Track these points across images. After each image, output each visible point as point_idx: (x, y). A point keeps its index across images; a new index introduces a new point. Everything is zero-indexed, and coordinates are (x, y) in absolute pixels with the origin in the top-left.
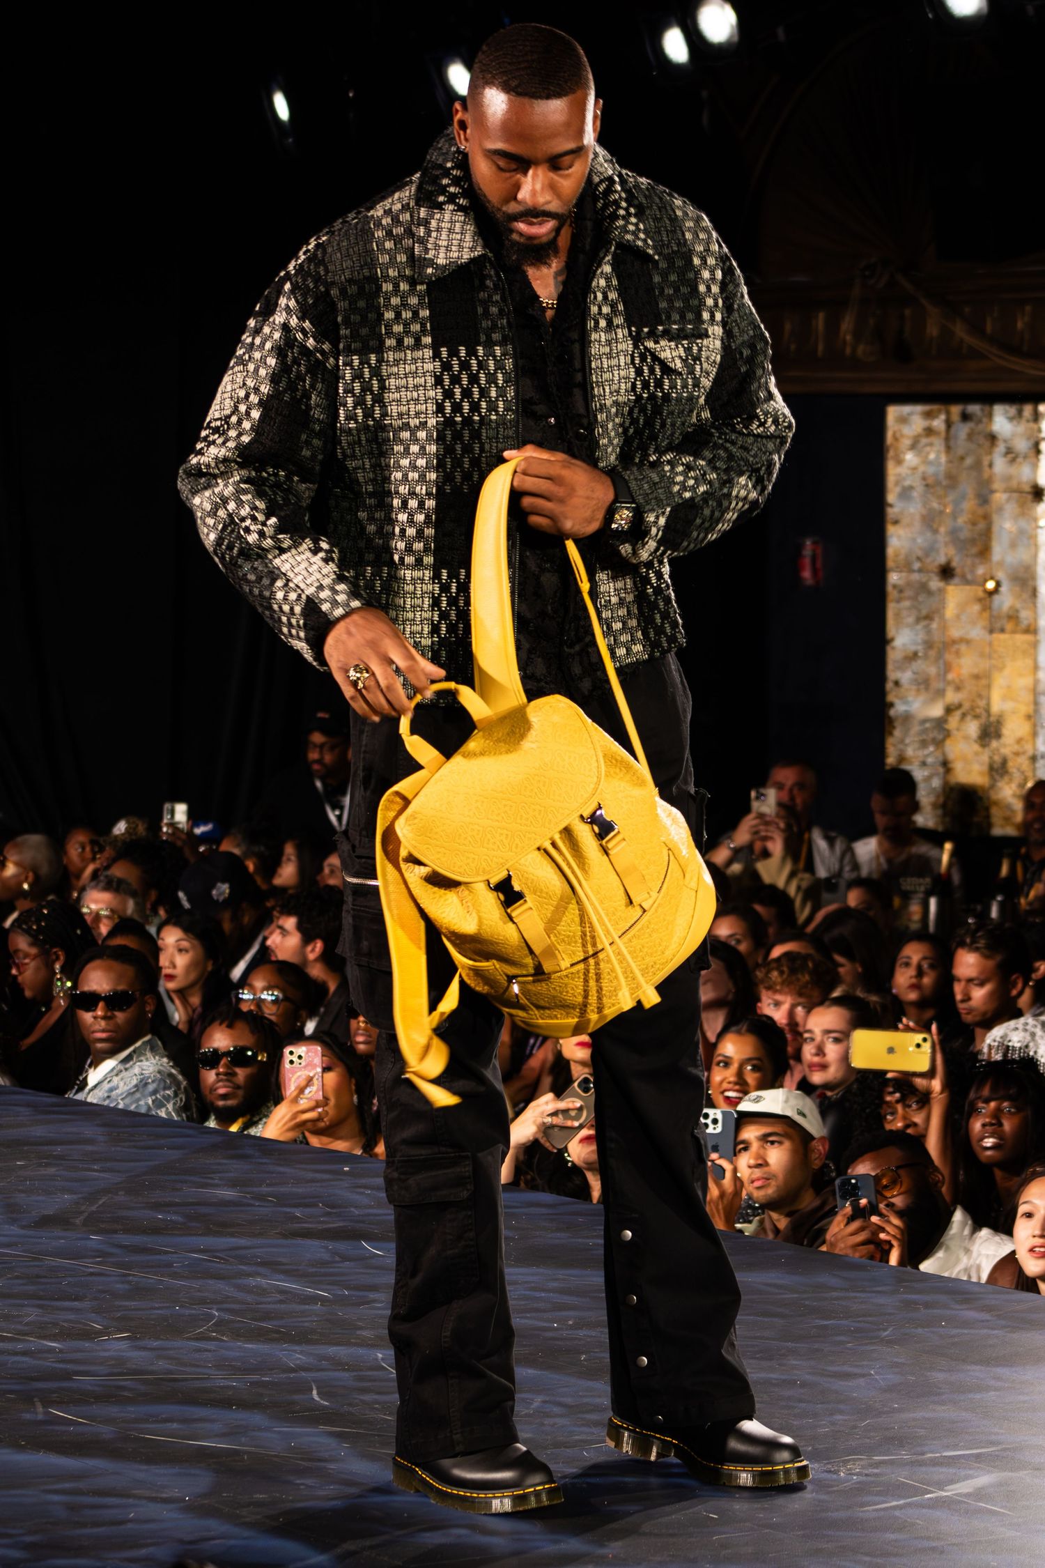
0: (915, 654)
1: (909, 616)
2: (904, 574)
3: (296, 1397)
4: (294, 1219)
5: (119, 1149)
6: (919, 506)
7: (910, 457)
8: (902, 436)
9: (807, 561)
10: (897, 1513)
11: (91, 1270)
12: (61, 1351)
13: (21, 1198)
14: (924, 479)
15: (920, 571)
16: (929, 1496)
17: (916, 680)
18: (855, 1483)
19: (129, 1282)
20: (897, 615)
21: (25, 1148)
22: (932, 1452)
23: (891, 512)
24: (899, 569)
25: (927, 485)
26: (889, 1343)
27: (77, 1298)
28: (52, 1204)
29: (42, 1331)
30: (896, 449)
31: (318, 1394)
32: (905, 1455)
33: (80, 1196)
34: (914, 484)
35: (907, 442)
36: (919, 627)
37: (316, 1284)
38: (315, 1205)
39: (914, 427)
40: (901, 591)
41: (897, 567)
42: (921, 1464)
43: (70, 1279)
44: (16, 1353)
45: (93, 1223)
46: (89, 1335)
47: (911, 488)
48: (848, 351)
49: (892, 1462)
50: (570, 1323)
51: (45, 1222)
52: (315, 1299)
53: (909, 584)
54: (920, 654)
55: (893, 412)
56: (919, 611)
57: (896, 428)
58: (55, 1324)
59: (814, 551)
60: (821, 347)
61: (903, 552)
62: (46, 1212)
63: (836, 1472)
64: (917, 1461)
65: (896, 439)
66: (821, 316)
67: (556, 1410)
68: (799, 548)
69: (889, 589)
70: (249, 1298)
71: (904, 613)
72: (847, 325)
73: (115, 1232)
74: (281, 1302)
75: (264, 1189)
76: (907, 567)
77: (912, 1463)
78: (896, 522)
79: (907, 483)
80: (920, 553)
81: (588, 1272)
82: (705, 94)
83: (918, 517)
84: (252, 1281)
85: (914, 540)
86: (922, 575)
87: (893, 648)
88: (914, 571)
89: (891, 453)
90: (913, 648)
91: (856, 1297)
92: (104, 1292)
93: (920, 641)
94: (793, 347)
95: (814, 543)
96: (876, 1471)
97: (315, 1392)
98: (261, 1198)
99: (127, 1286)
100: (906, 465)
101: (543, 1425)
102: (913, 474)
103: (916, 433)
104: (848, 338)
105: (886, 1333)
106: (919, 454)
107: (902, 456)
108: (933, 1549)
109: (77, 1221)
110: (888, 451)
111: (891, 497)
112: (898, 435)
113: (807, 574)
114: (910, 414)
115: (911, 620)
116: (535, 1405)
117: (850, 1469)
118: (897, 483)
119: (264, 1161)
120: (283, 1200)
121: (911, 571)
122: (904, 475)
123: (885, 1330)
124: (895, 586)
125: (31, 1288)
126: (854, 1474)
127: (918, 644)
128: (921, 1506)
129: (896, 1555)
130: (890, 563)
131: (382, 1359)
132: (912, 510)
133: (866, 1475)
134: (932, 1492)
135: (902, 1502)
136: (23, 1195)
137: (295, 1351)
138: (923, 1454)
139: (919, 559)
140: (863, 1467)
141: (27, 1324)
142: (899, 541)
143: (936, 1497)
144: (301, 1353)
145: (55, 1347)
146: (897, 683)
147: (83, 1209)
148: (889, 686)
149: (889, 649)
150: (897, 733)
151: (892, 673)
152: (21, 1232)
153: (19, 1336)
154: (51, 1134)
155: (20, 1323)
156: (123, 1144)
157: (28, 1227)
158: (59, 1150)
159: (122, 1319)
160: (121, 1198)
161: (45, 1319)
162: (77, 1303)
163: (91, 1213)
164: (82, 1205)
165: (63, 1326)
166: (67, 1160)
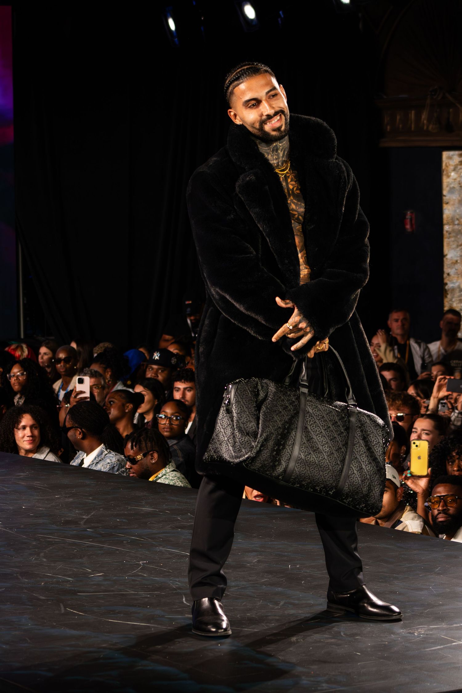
0: (457, 261)
1: (453, 244)
2: (451, 226)
3: (176, 601)
4: (177, 520)
5: (101, 489)
6: (458, 196)
7: (453, 174)
8: (450, 165)
9: (408, 221)
10: (440, 652)
11: (88, 545)
12: (73, 582)
13: (57, 513)
14: (459, 184)
15: (458, 224)
16: (454, 644)
17: (457, 273)
18: (423, 638)
19: (103, 550)
20: (448, 244)
21: (60, 489)
22: (456, 624)
23: (445, 199)
24: (448, 224)
25: (461, 187)
26: (439, 574)
27: (81, 558)
28: (71, 515)
29: (65, 573)
30: (447, 170)
31: (186, 600)
32: (444, 625)
33: (83, 511)
34: (455, 186)
35: (452, 168)
36: (458, 249)
37: (186, 550)
38: (186, 514)
39: (455, 161)
40: (450, 234)
42: (451, 629)
43: (78, 549)
44: (52, 583)
45: (89, 524)
46: (85, 574)
47: (454, 188)
48: (425, 128)
49: (438, 628)
50: (298, 566)
51: (68, 523)
52: (185, 557)
53: (453, 231)
54: (459, 261)
55: (445, 154)
56: (458, 242)
57: (447, 161)
58: (71, 570)
59: (411, 216)
60: (413, 126)
61: (451, 216)
62: (68, 519)
63: (413, 633)
65: (447, 166)
66: (413, 112)
67: (290, 606)
68: (405, 215)
69: (445, 232)
70: (156, 557)
71: (451, 243)
72: (424, 116)
73: (98, 527)
74: (170, 558)
75: (165, 508)
76: (452, 222)
77: (447, 629)
78: (447, 203)
79: (452, 186)
80: (458, 217)
82: (360, 15)
83: (457, 201)
84: (158, 549)
85: (455, 211)
86: (459, 226)
87: (447, 259)
88: (456, 225)
89: (445, 173)
90: (455, 259)
91: (423, 554)
92: (93, 555)
93: (459, 255)
94: (401, 126)
95: (412, 213)
96: (431, 632)
97: (184, 599)
98: (163, 511)
100: (451, 177)
101: (284, 613)
102: (455, 181)
103: (456, 164)
104: (425, 122)
105: (437, 570)
106: (457, 173)
107: (449, 174)
108: (455, 668)
109: (82, 523)
110: (443, 172)
111: (445, 192)
112: (448, 164)
113: (408, 227)
114: (454, 155)
115: (454, 246)
116: (281, 604)
117: (420, 632)
118: (447, 186)
119: (164, 494)
120: (172, 512)
121: (455, 225)
122: (450, 182)
123: (437, 568)
124: (447, 232)
125: (60, 553)
126: (421, 634)
127: (458, 257)
128: (450, 648)
129: (439, 671)
130: (445, 221)
132: (454, 198)
133: (427, 634)
134: (455, 642)
135: (442, 647)
137: (176, 581)
138: (453, 625)
139: (457, 219)
140: (425, 631)
141: (58, 570)
142: (448, 211)
143: (458, 644)
144: (179, 581)
145: (70, 580)
146: (448, 274)
147: (84, 517)
148: (445, 275)
149: (445, 259)
150: (449, 296)
151: (446, 270)
152: (57, 528)
153: (55, 575)
154: (71, 483)
155: (55, 569)
156: (103, 487)
157: (60, 525)
158: (74, 490)
159: (100, 567)
160: (101, 512)
161: (66, 567)
162: (80, 560)
163: (88, 519)
164: (84, 515)
165: (74, 570)
166: (78, 495)
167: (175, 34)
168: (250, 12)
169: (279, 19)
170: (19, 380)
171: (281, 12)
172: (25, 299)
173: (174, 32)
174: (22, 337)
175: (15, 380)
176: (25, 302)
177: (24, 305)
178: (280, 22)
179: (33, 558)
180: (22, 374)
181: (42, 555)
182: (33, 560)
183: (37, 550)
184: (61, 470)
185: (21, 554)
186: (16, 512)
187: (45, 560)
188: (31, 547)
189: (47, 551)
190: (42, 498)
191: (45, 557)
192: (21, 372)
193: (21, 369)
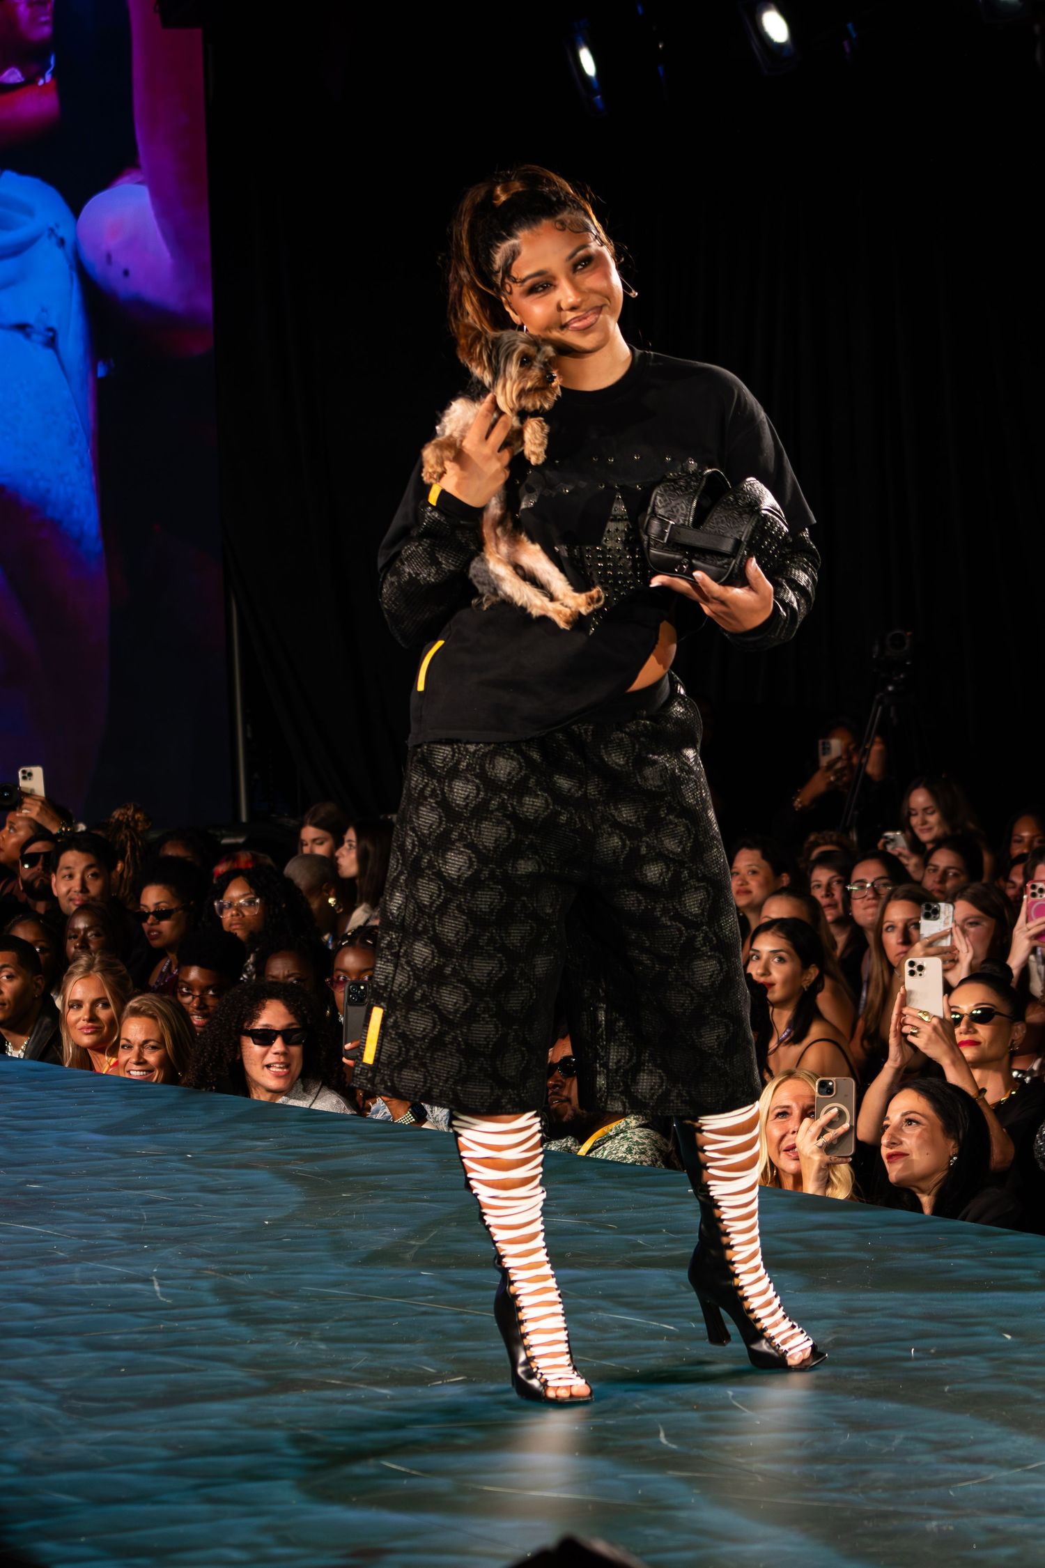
3: (642, 1441)
4: (636, 1247)
5: (449, 1176)
11: (424, 1309)
12: (393, 1398)
13: (348, 1233)
19: (463, 1321)
21: (351, 1179)
27: (409, 1341)
28: (381, 1239)
29: (375, 1377)
31: (666, 1436)
33: (409, 1229)
37: (660, 1317)
38: (658, 1232)
43: (400, 1319)
44: (345, 1402)
45: (424, 1259)
46: (422, 1380)
50: (932, 1351)
51: (376, 1258)
52: (659, 1334)
58: (385, 1369)
62: (374, 1248)
67: (920, 1447)
70: (590, 1334)
73: (447, 1266)
74: (625, 1337)
75: (605, 1215)
81: (950, 1295)
84: (592, 1316)
92: (438, 1332)
97: (662, 1435)
98: (601, 1225)
99: (460, 1325)
101: (905, 1463)
109: (408, 1256)
116: (897, 1442)
119: (603, 1184)
120: (623, 1228)
125: (358, 1331)
131: (733, 1397)
136: (350, 1230)
137: (640, 1391)
141: (355, 1370)
145: (385, 1395)
147: (413, 1243)
152: (348, 1270)
153: (348, 1383)
154: (377, 1163)
155: (349, 1369)
156: (454, 1171)
157: (355, 1264)
158: (386, 1179)
159: (456, 1361)
160: (453, 1230)
161: (376, 1364)
162: (407, 1345)
163: (421, 1247)
164: (412, 1238)
165: (395, 1371)
166: (395, 1190)
167: (596, 85)
168: (775, 26)
169: (846, 43)
170: (244, 916)
171: (850, 26)
172: (249, 727)
173: (594, 79)
174: (244, 818)
175: (232, 916)
176: (249, 735)
177: (247, 742)
178: (848, 50)
179: (294, 1344)
180: (251, 902)
181: (316, 1334)
182: (296, 1348)
183: (303, 1325)
184: (353, 1133)
185: (267, 1334)
186: (247, 1236)
187: (322, 1346)
188: (288, 1317)
189: (327, 1326)
190: (309, 1199)
191: (324, 1339)
192: (247, 897)
193: (247, 892)
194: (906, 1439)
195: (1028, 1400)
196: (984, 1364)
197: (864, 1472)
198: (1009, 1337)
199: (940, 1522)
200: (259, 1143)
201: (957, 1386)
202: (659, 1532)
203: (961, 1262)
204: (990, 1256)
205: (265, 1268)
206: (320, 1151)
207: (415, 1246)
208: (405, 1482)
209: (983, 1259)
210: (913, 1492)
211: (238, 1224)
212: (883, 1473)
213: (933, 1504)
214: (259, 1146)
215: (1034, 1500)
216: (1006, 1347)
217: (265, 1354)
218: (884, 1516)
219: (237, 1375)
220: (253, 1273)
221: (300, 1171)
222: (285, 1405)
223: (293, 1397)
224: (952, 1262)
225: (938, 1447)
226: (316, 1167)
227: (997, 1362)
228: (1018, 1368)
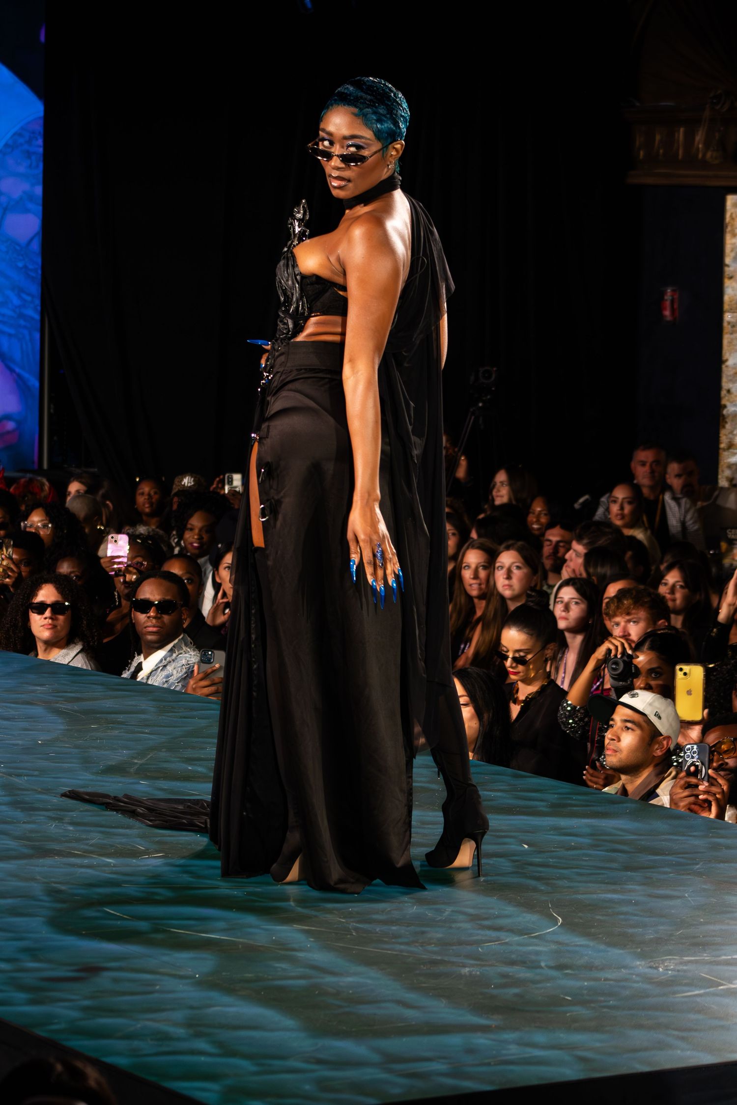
2: (735, 314)
3: (279, 904)
5: (163, 718)
9: (668, 304)
10: (698, 999)
12: (114, 866)
13: (93, 753)
16: (722, 987)
18: (672, 976)
20: (730, 343)
21: (98, 715)
22: (725, 955)
23: (728, 271)
24: (731, 310)
26: (699, 874)
27: (129, 827)
28: (115, 757)
29: (103, 851)
30: (732, 226)
31: (295, 901)
32: (706, 957)
33: (134, 751)
40: (733, 326)
41: (731, 309)
42: (717, 963)
44: (82, 866)
45: (143, 773)
46: (135, 854)
48: (700, 156)
49: (696, 962)
51: (111, 770)
55: (731, 199)
57: (733, 210)
58: (112, 846)
59: (672, 296)
60: (681, 152)
61: (735, 299)
62: (110, 763)
63: (657, 968)
64: (714, 961)
65: (732, 219)
66: (682, 130)
67: (461, 917)
68: (662, 294)
69: (725, 324)
71: (735, 342)
72: (700, 137)
73: (157, 778)
77: (711, 963)
78: (731, 278)
87: (727, 366)
89: (729, 229)
91: (678, 840)
94: (661, 151)
95: (673, 291)
96: (685, 968)
101: (451, 928)
104: (700, 146)
105: (697, 867)
108: (722, 1027)
109: (132, 770)
110: (727, 227)
111: (728, 260)
112: (734, 216)
113: (667, 313)
116: (447, 913)
117: (667, 966)
118: (732, 251)
123: (697, 864)
124: (729, 323)
125: (96, 819)
126: (670, 970)
128: (715, 994)
129: (696, 1030)
130: (726, 307)
133: (678, 971)
134: (722, 985)
135: (702, 991)
136: (95, 750)
138: (719, 956)
140: (676, 965)
141: (91, 845)
142: (732, 291)
143: (727, 989)
145: (111, 863)
146: (729, 391)
147: (136, 761)
148: (723, 393)
149: (723, 366)
150: (728, 426)
151: (726, 384)
152: (92, 777)
153: (86, 854)
154: (117, 706)
155: (87, 844)
156: (167, 714)
157: (97, 773)
158: (121, 718)
159: (159, 843)
160: (163, 754)
161: (105, 842)
162: (128, 830)
163: (141, 765)
164: (135, 758)
165: (117, 847)
166: (127, 725)
172: (52, 406)
174: (46, 467)
176: (52, 411)
177: (51, 415)
179: (52, 825)
180: (45, 526)
181: (67, 820)
182: (53, 828)
183: (59, 813)
184: (102, 684)
185: (34, 818)
186: (27, 750)
187: (71, 828)
188: (49, 807)
189: (74, 814)
190: (70, 728)
191: (72, 823)
192: (43, 522)
193: (44, 518)
194: (452, 911)
195: (535, 890)
196: (508, 864)
197: (423, 933)
198: (526, 846)
199: (471, 969)
200: (39, 688)
201: (489, 878)
202: (284, 965)
203: (499, 794)
204: (518, 791)
205: (36, 773)
206: (79, 696)
207: (137, 763)
208: (119, 923)
209: (513, 793)
210: (454, 948)
211: (20, 742)
212: (437, 934)
213: (469, 956)
214: (39, 690)
215: (533, 957)
216: (525, 853)
217: (32, 831)
218: (434, 963)
219: (12, 844)
220: (27, 776)
221: (64, 708)
222: (43, 866)
223: (48, 861)
224: (493, 794)
225: (474, 918)
226: (76, 706)
227: (516, 863)
228: (531, 868)
